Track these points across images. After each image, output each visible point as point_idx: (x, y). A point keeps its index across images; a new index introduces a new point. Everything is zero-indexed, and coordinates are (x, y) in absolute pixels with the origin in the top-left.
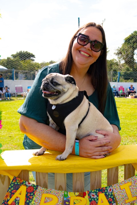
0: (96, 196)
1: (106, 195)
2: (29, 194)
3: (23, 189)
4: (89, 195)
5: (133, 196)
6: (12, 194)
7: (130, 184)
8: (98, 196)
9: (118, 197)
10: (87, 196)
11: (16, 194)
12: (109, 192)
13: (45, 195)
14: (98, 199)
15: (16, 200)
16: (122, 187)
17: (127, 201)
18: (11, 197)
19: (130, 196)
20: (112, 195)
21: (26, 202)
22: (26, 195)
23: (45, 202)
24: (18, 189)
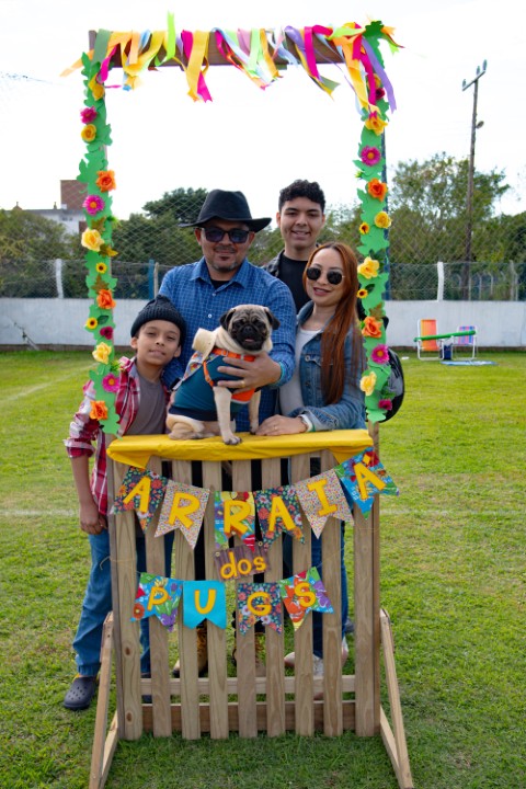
0: (267, 501)
1: (284, 500)
2: (155, 492)
3: (145, 483)
4: (255, 499)
5: (330, 504)
6: (130, 489)
7: (324, 482)
8: (270, 501)
9: (305, 505)
10: (251, 499)
11: (136, 490)
12: (289, 496)
13: (179, 495)
14: (271, 506)
15: (135, 498)
16: (311, 487)
17: (321, 513)
18: (128, 493)
19: (325, 503)
20: (293, 501)
21: (150, 504)
22: (151, 492)
23: (179, 507)
24: (138, 482)
